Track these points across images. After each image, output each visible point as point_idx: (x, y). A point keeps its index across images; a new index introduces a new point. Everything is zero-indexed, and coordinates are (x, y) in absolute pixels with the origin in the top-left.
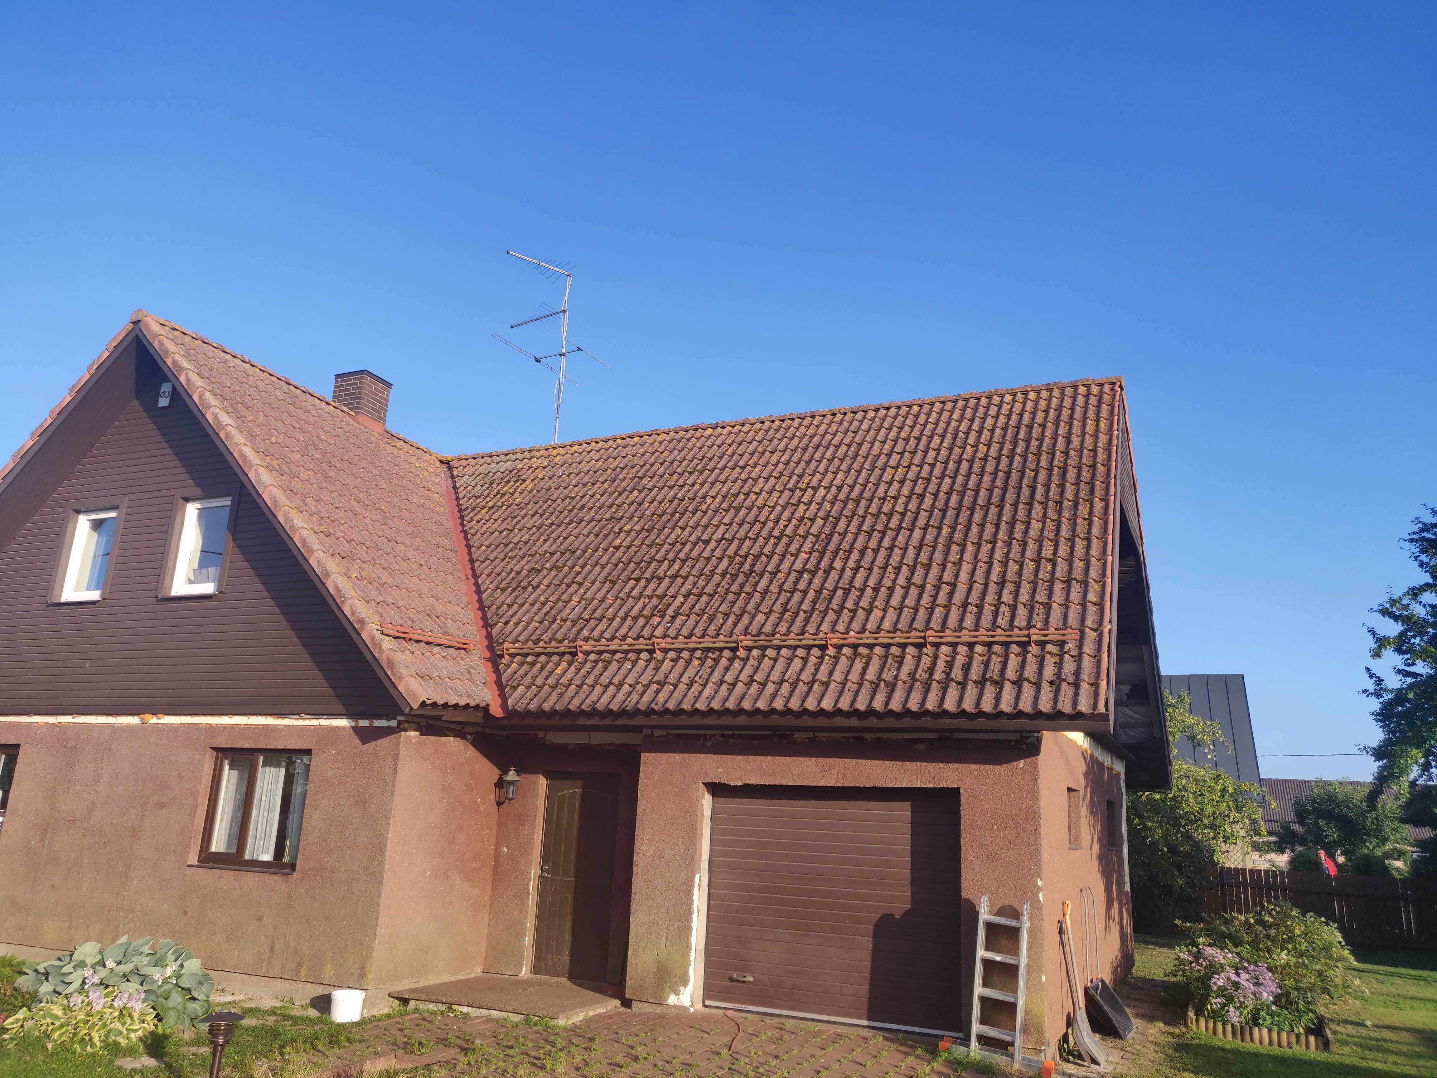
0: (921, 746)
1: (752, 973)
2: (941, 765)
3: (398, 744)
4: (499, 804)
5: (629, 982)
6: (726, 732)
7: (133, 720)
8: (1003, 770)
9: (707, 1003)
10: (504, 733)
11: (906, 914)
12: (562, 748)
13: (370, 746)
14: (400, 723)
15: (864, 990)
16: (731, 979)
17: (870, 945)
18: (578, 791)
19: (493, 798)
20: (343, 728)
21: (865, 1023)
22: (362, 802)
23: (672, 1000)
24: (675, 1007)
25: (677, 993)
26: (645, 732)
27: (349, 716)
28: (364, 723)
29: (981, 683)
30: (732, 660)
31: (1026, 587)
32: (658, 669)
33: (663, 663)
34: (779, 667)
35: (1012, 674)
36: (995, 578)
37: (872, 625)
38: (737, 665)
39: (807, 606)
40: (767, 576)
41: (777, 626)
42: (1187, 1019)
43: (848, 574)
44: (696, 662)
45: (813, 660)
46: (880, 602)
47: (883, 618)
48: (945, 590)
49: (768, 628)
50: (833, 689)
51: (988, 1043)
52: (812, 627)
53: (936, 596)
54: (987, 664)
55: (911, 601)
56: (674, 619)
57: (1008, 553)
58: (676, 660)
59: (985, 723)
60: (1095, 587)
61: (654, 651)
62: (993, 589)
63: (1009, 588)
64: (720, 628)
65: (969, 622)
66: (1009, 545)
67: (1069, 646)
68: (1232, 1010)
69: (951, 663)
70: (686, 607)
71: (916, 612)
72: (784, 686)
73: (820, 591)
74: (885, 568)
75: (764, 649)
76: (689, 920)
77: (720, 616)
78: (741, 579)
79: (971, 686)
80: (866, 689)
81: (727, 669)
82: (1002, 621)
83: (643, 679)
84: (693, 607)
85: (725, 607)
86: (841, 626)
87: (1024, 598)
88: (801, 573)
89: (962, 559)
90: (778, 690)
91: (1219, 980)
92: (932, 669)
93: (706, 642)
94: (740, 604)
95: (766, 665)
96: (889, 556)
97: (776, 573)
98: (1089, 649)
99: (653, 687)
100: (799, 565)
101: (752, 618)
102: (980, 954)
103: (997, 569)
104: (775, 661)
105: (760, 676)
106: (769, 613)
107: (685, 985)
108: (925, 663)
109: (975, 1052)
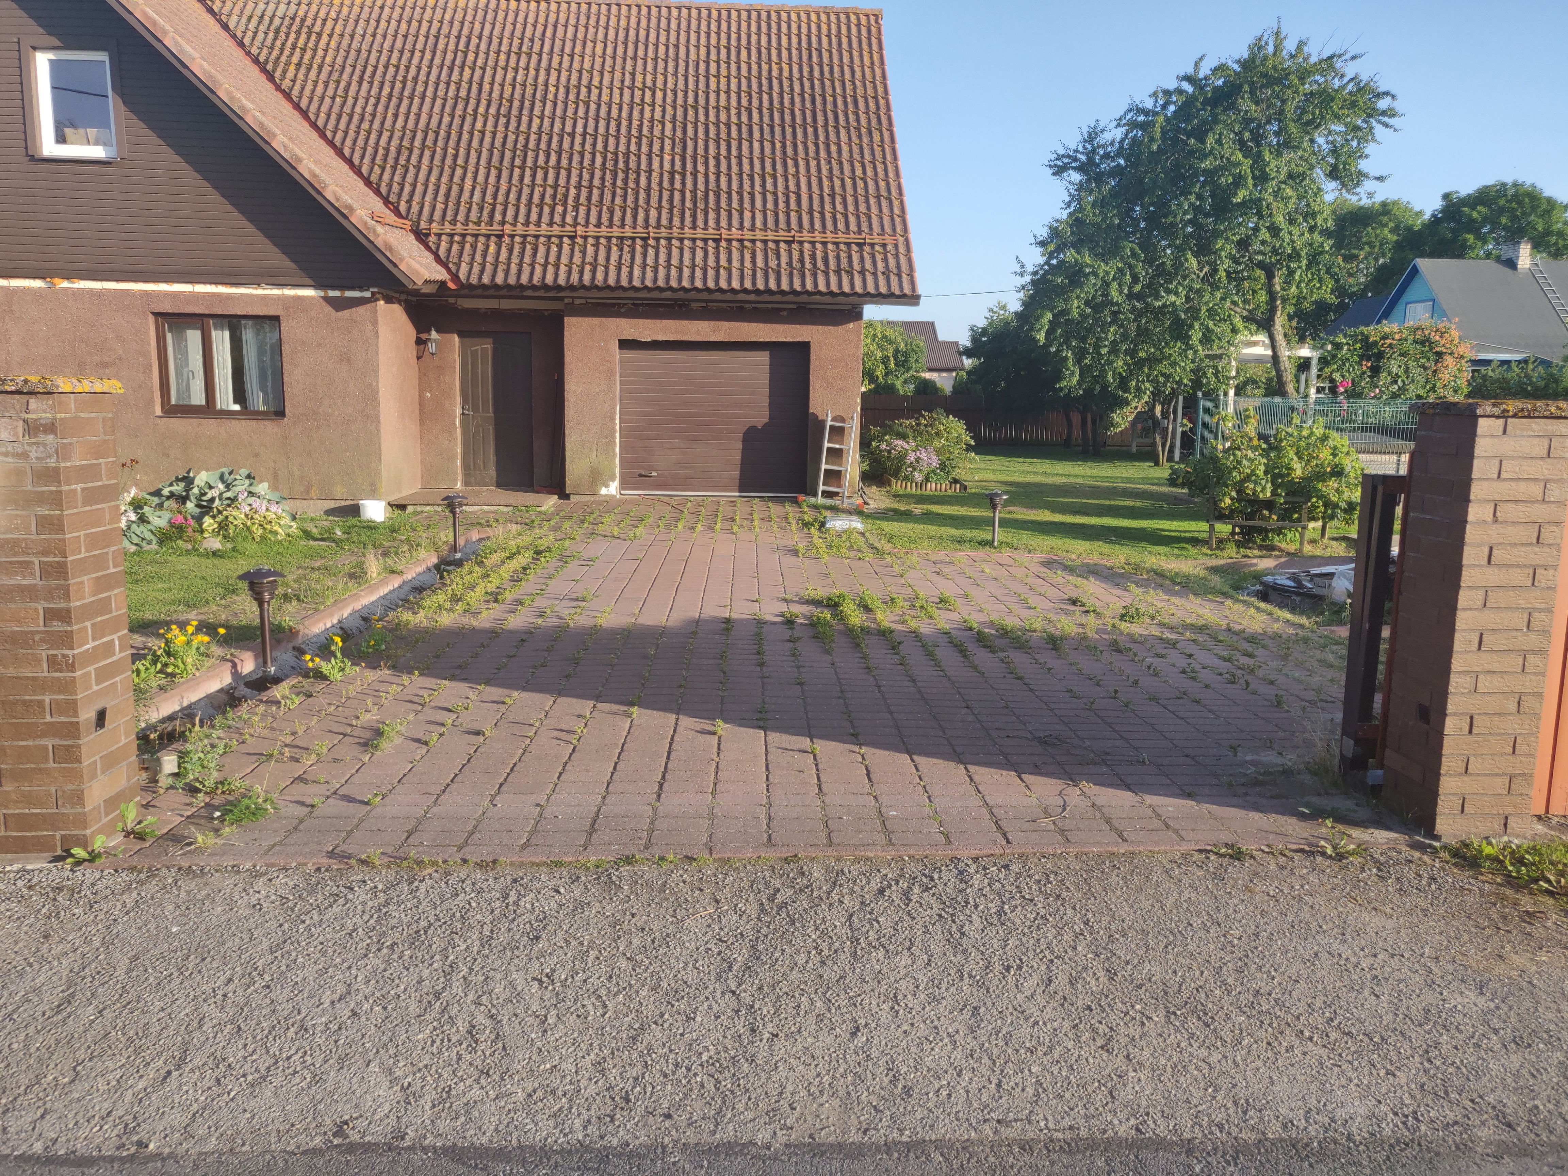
0: (784, 314)
1: (656, 470)
2: (798, 326)
3: (375, 312)
4: (419, 358)
5: (568, 482)
6: (636, 302)
8: (840, 329)
9: (625, 492)
11: (766, 425)
13: (346, 313)
14: (373, 294)
15: (737, 475)
16: (640, 475)
18: (489, 346)
19: (414, 353)
20: (312, 298)
21: (738, 494)
23: (604, 491)
24: (606, 496)
25: (607, 486)
26: (567, 301)
27: (316, 287)
28: (336, 293)
29: (838, 272)
30: (645, 247)
31: (850, 200)
32: (584, 252)
33: (585, 247)
34: (687, 255)
35: (856, 266)
36: (826, 190)
37: (747, 224)
38: (651, 252)
39: (688, 204)
40: (643, 174)
41: (671, 220)
42: (889, 483)
43: (712, 178)
44: (615, 248)
45: (711, 250)
46: (747, 205)
47: (753, 218)
48: (793, 197)
49: (664, 222)
50: (735, 273)
51: (827, 494)
52: (700, 223)
53: (787, 202)
54: (838, 258)
55: (770, 205)
56: (576, 209)
57: (831, 170)
58: (597, 245)
59: (841, 299)
60: (896, 203)
61: (575, 237)
62: (827, 199)
63: (838, 199)
64: (623, 219)
65: (818, 225)
66: (830, 162)
67: (889, 247)
68: (916, 474)
69: (813, 257)
70: (583, 199)
71: (776, 214)
72: (697, 269)
73: (694, 192)
74: (740, 175)
75: (669, 239)
76: (614, 437)
77: (617, 208)
78: (621, 175)
79: (831, 274)
80: (759, 274)
81: (645, 255)
82: (841, 225)
83: (575, 260)
84: (589, 199)
85: (618, 201)
86: (724, 223)
87: (851, 208)
88: (672, 173)
89: (797, 172)
90: (693, 273)
91: (911, 457)
92: (802, 260)
93: (616, 232)
94: (630, 199)
95: (675, 252)
96: (740, 164)
97: (650, 172)
98: (902, 250)
99: (588, 268)
100: (667, 166)
101: (647, 212)
102: (826, 445)
103: (826, 183)
104: (681, 249)
105: (675, 261)
106: (659, 209)
107: (613, 480)
108: (796, 255)
109: (820, 500)
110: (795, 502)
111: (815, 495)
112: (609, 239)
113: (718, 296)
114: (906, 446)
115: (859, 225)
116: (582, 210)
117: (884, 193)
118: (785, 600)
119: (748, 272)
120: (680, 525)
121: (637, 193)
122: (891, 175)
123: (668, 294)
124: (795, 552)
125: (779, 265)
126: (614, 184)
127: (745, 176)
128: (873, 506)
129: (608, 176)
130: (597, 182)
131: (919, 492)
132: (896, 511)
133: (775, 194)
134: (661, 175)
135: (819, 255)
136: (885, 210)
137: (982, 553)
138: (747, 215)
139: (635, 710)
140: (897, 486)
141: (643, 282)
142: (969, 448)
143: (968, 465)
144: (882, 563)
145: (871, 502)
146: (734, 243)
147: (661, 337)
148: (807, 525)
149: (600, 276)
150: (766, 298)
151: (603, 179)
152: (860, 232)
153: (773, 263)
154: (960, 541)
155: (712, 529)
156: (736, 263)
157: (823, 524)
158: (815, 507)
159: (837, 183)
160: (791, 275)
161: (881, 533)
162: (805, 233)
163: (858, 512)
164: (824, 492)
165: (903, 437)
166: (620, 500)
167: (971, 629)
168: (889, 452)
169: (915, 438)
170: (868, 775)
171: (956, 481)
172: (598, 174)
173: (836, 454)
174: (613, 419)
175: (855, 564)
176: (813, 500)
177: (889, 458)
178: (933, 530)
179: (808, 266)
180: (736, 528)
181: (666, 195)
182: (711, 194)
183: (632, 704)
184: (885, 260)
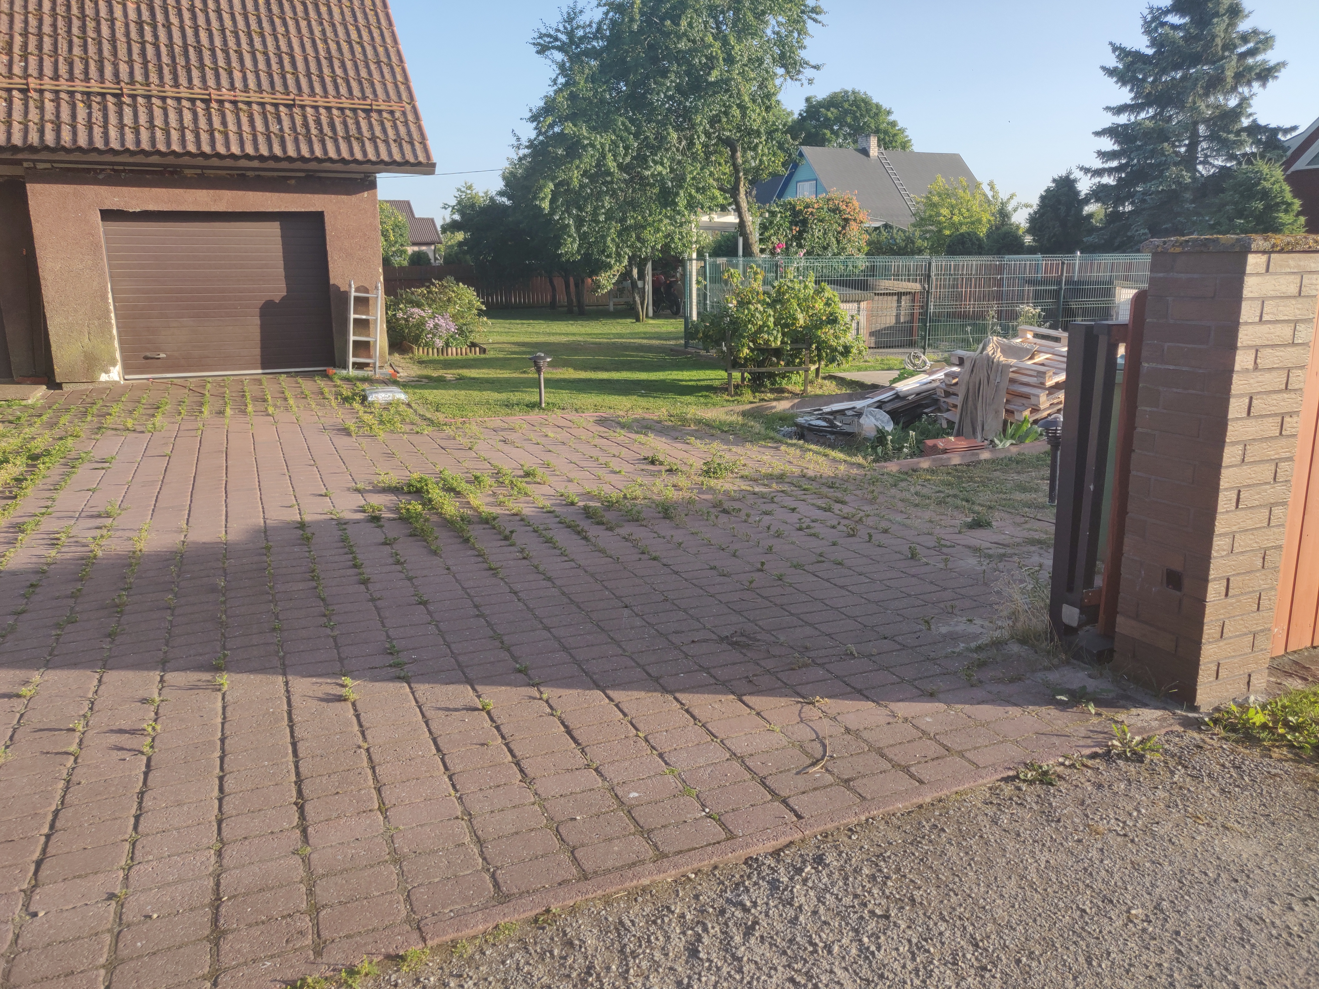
0: (292, 182)
2: (309, 196)
5: (57, 370)
6: (116, 167)
8: (354, 198)
9: (126, 377)
11: (283, 298)
15: (257, 351)
16: (146, 358)
17: (258, 322)
21: (260, 371)
23: (104, 377)
24: (106, 382)
25: (107, 372)
29: (347, 138)
30: (119, 105)
31: (349, 64)
32: (41, 108)
33: (42, 102)
34: (172, 116)
35: (366, 133)
36: (322, 53)
37: (238, 84)
38: (127, 111)
39: (165, 59)
40: (103, 22)
41: (146, 75)
42: (411, 350)
43: (189, 32)
44: (80, 105)
45: (200, 112)
46: (235, 64)
47: (245, 79)
48: (286, 59)
49: (139, 77)
50: (233, 138)
51: (359, 366)
52: (183, 80)
53: (281, 63)
54: (345, 123)
55: (262, 65)
56: (25, 57)
57: (323, 32)
58: (57, 100)
59: (353, 167)
60: (398, 70)
61: (28, 90)
62: (324, 63)
63: (336, 64)
64: (86, 72)
65: (318, 89)
66: (321, 24)
67: (397, 115)
68: (437, 340)
69: (318, 122)
70: (32, 47)
71: (270, 76)
72: (187, 132)
73: (170, 45)
74: (223, 30)
75: (148, 97)
76: (109, 318)
77: (77, 61)
78: (76, 23)
79: (341, 140)
80: (261, 139)
81: (120, 114)
82: (343, 90)
83: (31, 116)
84: (40, 47)
85: (77, 51)
86: (211, 82)
87: (351, 73)
88: (140, 24)
89: (287, 31)
90: (183, 136)
91: (431, 324)
92: (306, 125)
93: (79, 86)
94: (92, 49)
95: (158, 112)
96: (220, 19)
97: (112, 20)
98: (411, 117)
99: (49, 127)
100: (132, 15)
101: (115, 66)
102: (352, 316)
103: (320, 45)
104: (165, 110)
105: (159, 122)
106: (130, 62)
107: (114, 365)
108: (299, 120)
109: (352, 372)
110: (325, 375)
111: (345, 367)
112: (71, 94)
113: (215, 162)
114: (423, 314)
115: (362, 90)
116: (33, 61)
117: (383, 58)
118: (358, 490)
119: (247, 137)
120: (205, 410)
121: (100, 43)
122: (389, 40)
123: (155, 159)
124: (346, 432)
125: (281, 130)
126: (69, 32)
127: (228, 33)
128: (403, 374)
129: (60, 23)
130: (47, 29)
131: (441, 357)
132: (429, 378)
133: (265, 54)
134: (127, 25)
135: (324, 120)
136: (388, 76)
137: (535, 416)
138: (237, 75)
139: (224, 679)
140: (419, 352)
141: (123, 144)
142: (481, 313)
143: (482, 329)
144: (442, 435)
145: (400, 370)
146: (227, 105)
147: (151, 207)
148: (346, 399)
149: (66, 137)
150: (271, 164)
151: (54, 26)
152: (364, 98)
153: (274, 128)
154: (508, 405)
155: (244, 412)
156: (232, 127)
157: (364, 398)
158: (347, 379)
159: (333, 46)
160: (296, 141)
161: (426, 402)
162: (305, 97)
163: (392, 381)
164: (354, 364)
165: (419, 305)
166: (125, 386)
167: (572, 504)
168: (406, 320)
169: (430, 306)
170: (569, 732)
171: (473, 345)
172: (47, 20)
173: (362, 325)
174: (104, 298)
175: (415, 439)
176: (344, 372)
177: (407, 326)
178: (476, 395)
179: (314, 131)
180: (271, 410)
181: (136, 48)
182: (191, 50)
183: (218, 669)
184: (395, 127)
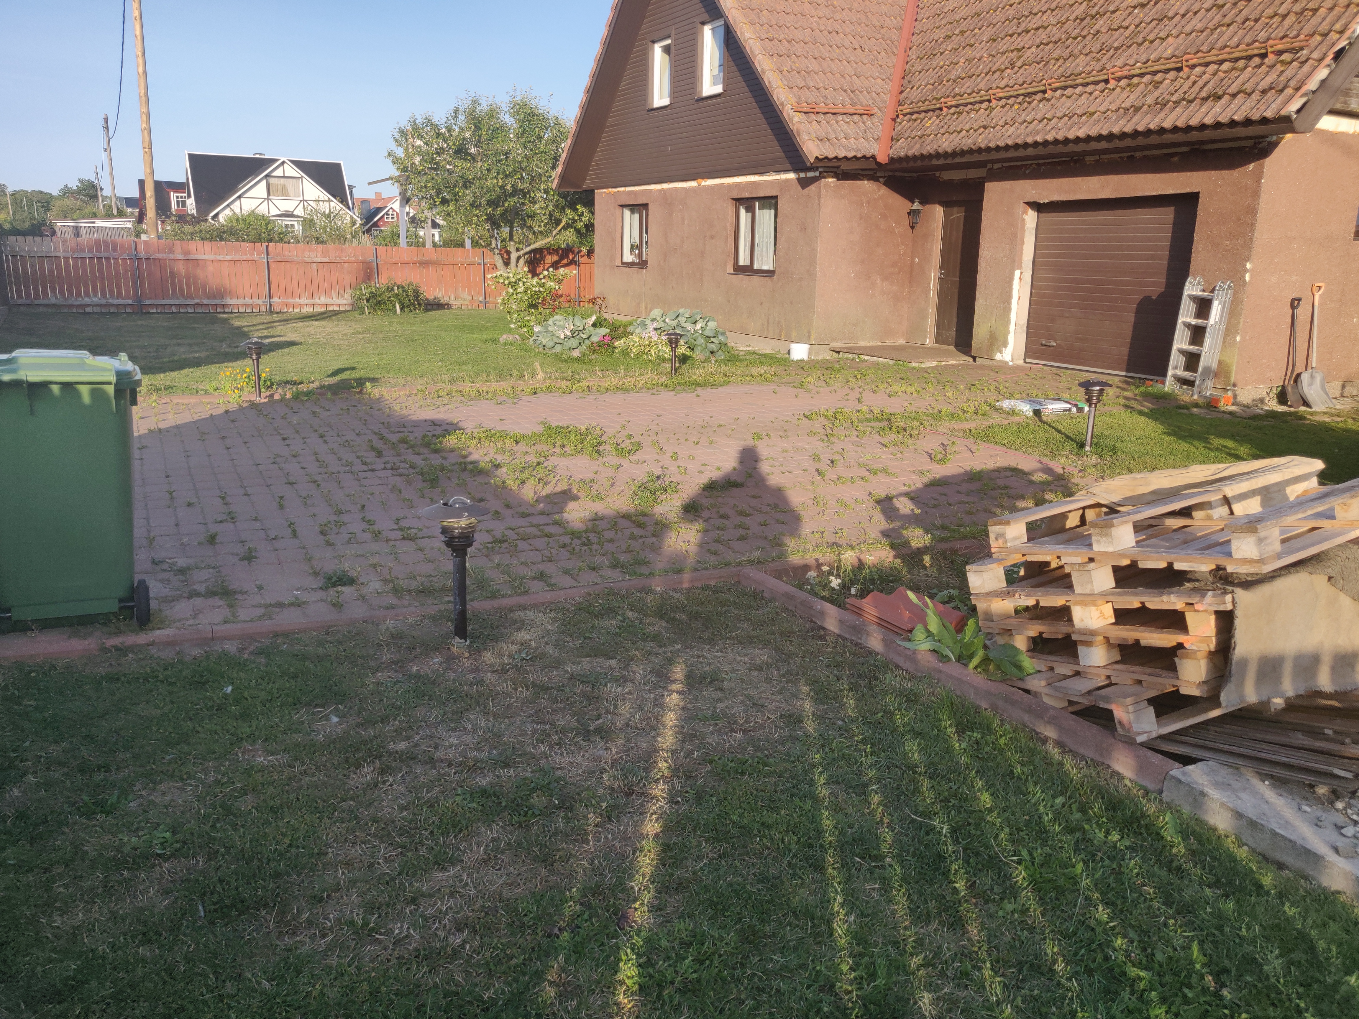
0: (1176, 159)
1: (1054, 339)
2: (1188, 174)
3: (820, 188)
4: (912, 227)
5: (973, 345)
6: (1040, 162)
7: (693, 184)
8: (1235, 174)
9: (1028, 360)
10: (915, 175)
11: (1161, 295)
12: (950, 183)
14: (821, 173)
15: (1126, 351)
16: (1042, 345)
17: (1133, 319)
18: (962, 215)
19: (907, 223)
20: (792, 180)
21: (1124, 373)
22: (804, 229)
23: (998, 357)
24: (1001, 361)
26: (989, 166)
27: (796, 170)
28: (802, 175)
30: (1041, 101)
38: (1042, 105)
44: (1016, 107)
45: (1096, 94)
58: (1004, 106)
67: (1301, 53)
75: (1065, 89)
76: (1009, 303)
98: (1315, 54)
99: (980, 131)
104: (1069, 98)
108: (1176, 85)
147: (1056, 198)
156: (1105, 106)
162: (1198, 55)
174: (1010, 285)
